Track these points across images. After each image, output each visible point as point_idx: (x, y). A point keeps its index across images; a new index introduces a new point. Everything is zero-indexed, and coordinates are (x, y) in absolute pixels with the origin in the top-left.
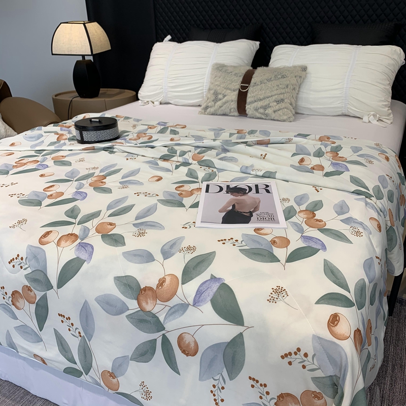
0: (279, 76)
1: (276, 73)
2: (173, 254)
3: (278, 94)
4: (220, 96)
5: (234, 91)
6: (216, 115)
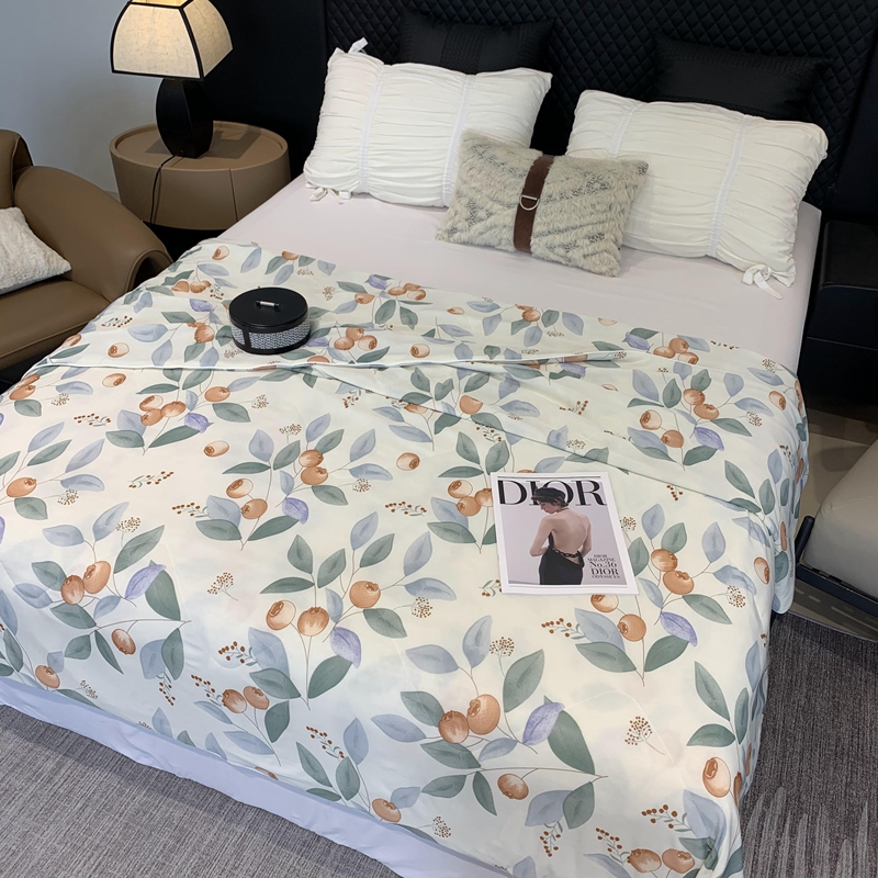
0: (597, 186)
2: (483, 657)
3: (593, 224)
4: (482, 214)
5: (509, 207)
6: (472, 244)
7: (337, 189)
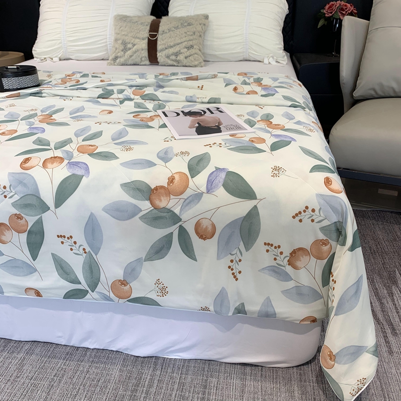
0: (186, 24)
1: (182, 21)
2: (171, 159)
3: (187, 41)
4: (129, 46)
5: (143, 39)
6: (127, 65)
7: (52, 57)
